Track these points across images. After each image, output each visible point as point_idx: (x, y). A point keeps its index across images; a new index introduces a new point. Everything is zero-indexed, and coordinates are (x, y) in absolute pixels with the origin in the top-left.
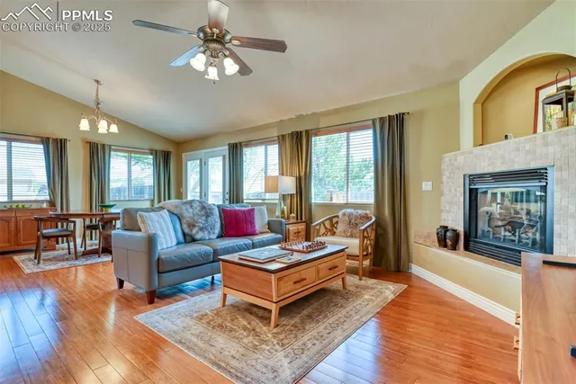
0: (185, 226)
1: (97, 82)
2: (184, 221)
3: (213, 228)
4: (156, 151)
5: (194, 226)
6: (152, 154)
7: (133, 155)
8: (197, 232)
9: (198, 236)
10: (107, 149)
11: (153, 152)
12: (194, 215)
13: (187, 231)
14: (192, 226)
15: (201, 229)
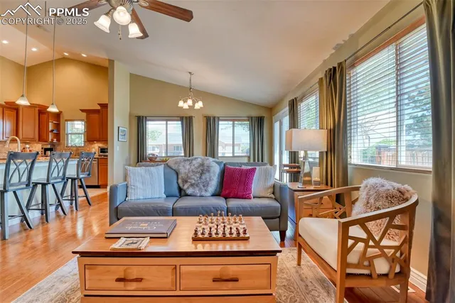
0: (180, 181)
1: (190, 73)
2: (180, 176)
3: (206, 185)
4: (252, 118)
5: (186, 182)
6: (249, 120)
7: (236, 122)
8: (188, 188)
9: (190, 191)
10: (216, 120)
11: (250, 119)
12: (189, 172)
13: (181, 185)
14: (185, 181)
15: (192, 185)
